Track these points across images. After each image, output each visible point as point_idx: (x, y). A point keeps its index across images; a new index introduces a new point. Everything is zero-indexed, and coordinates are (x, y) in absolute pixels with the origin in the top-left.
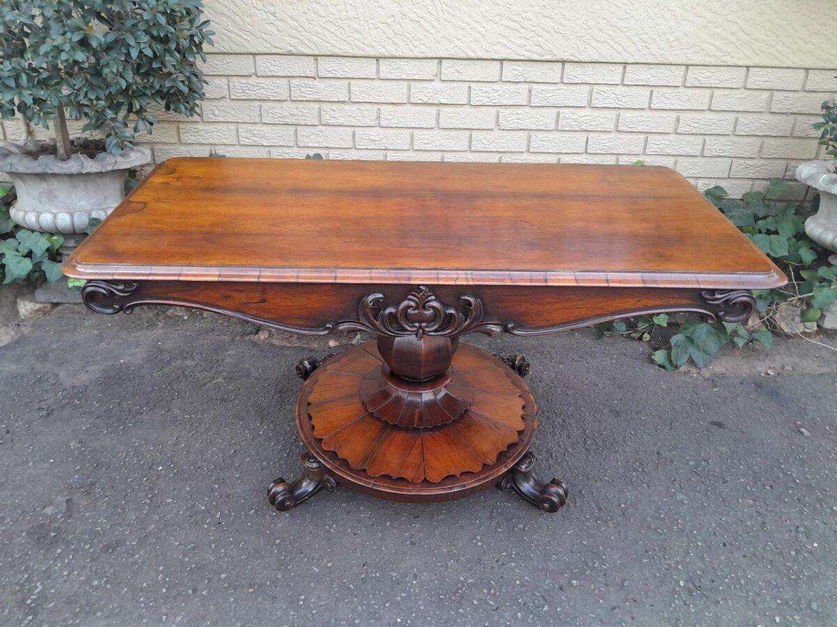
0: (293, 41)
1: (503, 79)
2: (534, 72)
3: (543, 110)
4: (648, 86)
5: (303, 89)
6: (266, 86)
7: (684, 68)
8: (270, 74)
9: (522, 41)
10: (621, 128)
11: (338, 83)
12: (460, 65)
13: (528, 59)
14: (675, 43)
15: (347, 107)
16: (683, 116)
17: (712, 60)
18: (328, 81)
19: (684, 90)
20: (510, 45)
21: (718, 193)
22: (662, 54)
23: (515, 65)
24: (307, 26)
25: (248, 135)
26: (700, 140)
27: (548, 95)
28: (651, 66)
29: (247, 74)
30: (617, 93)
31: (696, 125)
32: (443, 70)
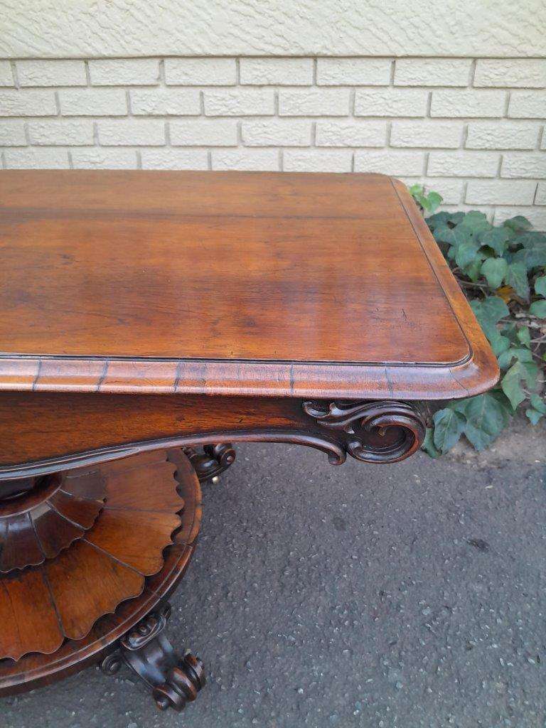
1: (243, 82)
2: (278, 72)
3: (294, 121)
4: (426, 86)
7: (470, 62)
9: (260, 29)
10: (394, 143)
11: (43, 93)
12: (187, 65)
13: (269, 54)
14: (457, 27)
15: (57, 122)
16: (473, 126)
17: (508, 51)
18: (32, 92)
19: (473, 91)
20: (244, 36)
21: (521, 224)
22: (440, 44)
23: (254, 64)
26: (495, 157)
27: (299, 101)
28: (428, 60)
30: (387, 97)
31: (489, 138)
32: (167, 74)
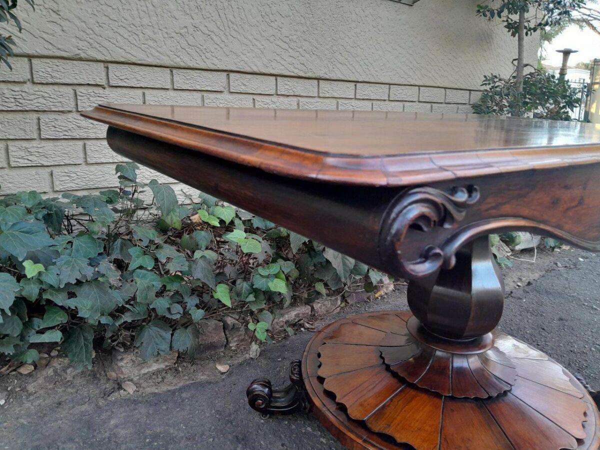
0: (81, 44)
1: (279, 93)
4: (370, 99)
5: (91, 99)
6: (46, 95)
7: (388, 86)
8: (50, 80)
9: (291, 59)
11: (131, 92)
12: (245, 79)
17: (403, 81)
19: (390, 102)
20: (283, 62)
22: (377, 76)
23: (286, 81)
24: (97, 29)
25: (22, 154)
29: (21, 80)
30: (353, 105)
32: (231, 83)
